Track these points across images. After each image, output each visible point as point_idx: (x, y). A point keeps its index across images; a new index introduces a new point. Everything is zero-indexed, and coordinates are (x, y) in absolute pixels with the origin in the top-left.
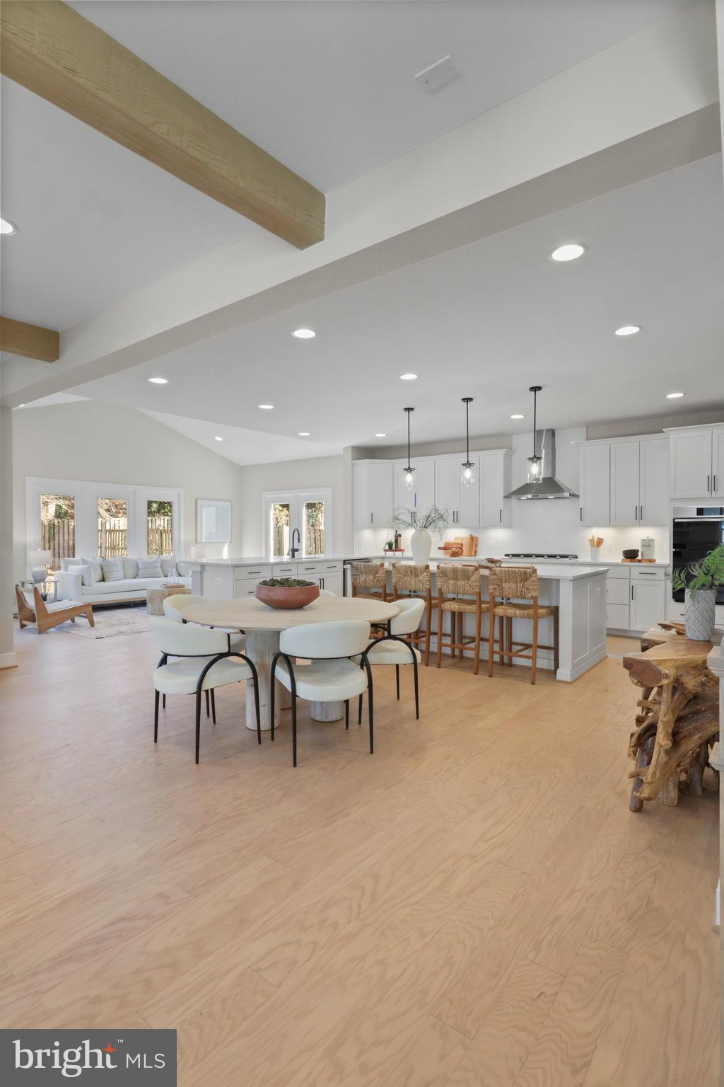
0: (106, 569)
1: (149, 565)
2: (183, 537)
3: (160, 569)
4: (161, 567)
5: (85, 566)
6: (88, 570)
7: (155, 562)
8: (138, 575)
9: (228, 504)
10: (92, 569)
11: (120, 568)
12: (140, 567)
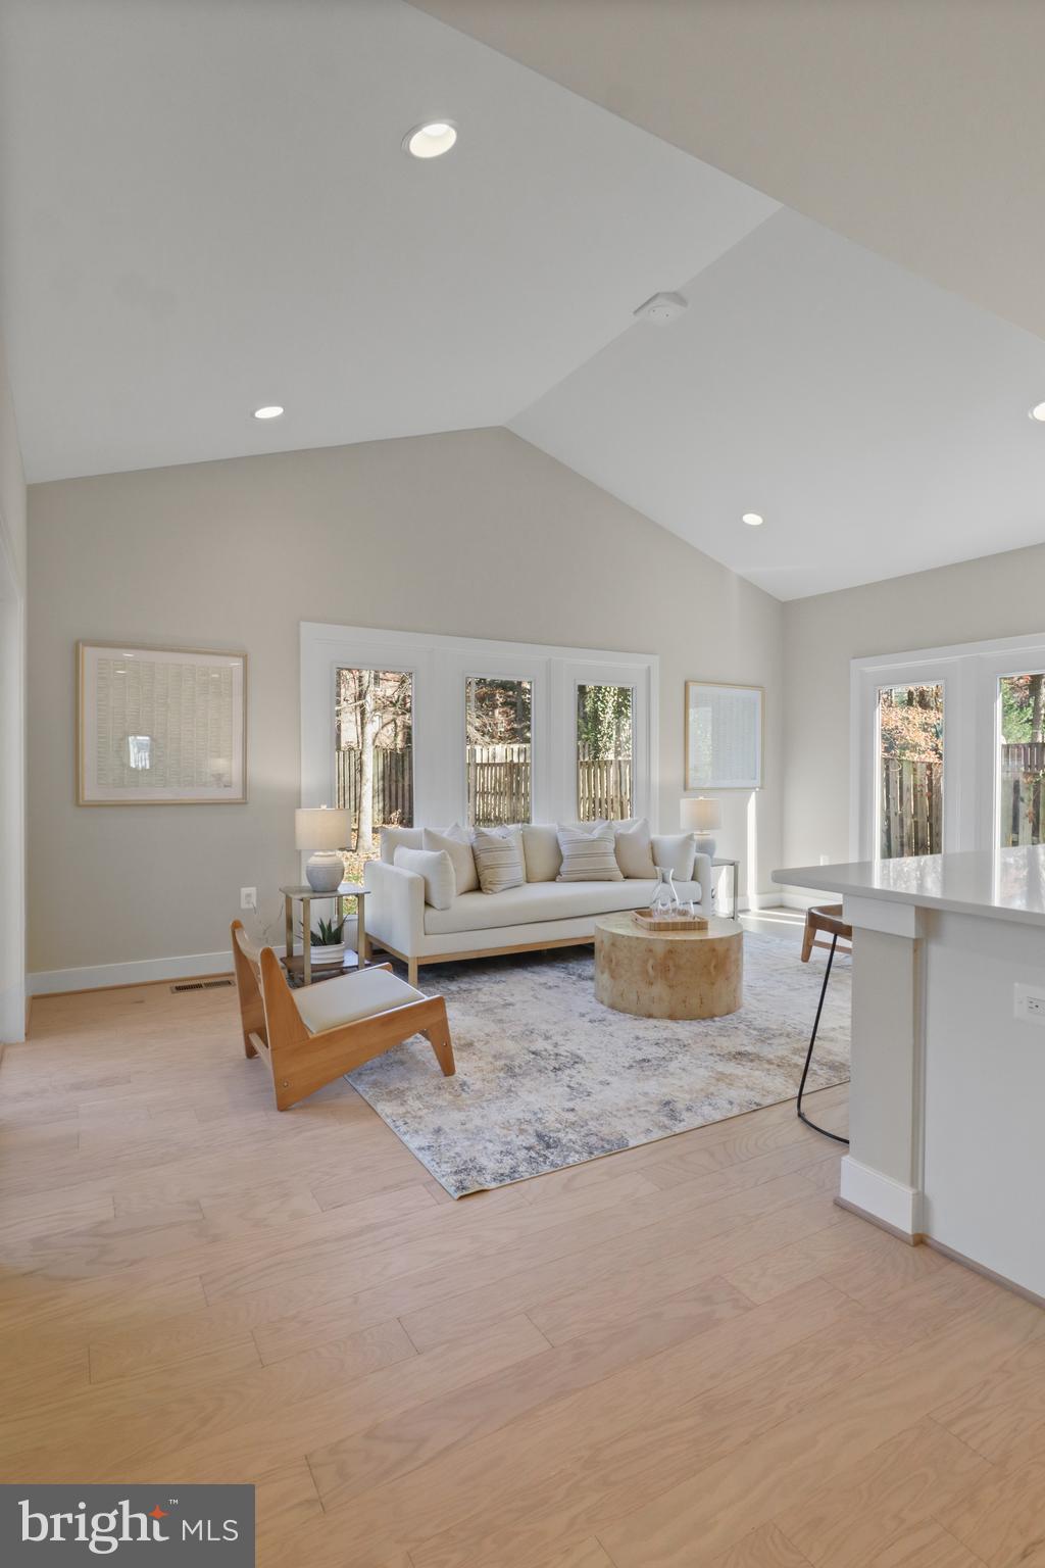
0: (484, 859)
1: (589, 849)
2: (656, 777)
3: (613, 859)
4: (616, 851)
5: (438, 853)
6: (440, 863)
7: (600, 839)
8: (559, 873)
9: (756, 695)
10: (450, 862)
11: (517, 856)
12: (565, 853)
